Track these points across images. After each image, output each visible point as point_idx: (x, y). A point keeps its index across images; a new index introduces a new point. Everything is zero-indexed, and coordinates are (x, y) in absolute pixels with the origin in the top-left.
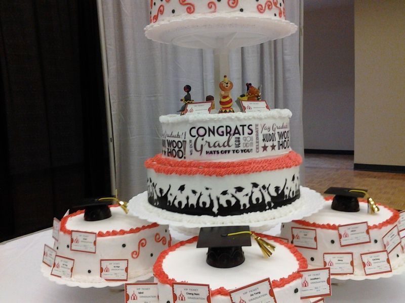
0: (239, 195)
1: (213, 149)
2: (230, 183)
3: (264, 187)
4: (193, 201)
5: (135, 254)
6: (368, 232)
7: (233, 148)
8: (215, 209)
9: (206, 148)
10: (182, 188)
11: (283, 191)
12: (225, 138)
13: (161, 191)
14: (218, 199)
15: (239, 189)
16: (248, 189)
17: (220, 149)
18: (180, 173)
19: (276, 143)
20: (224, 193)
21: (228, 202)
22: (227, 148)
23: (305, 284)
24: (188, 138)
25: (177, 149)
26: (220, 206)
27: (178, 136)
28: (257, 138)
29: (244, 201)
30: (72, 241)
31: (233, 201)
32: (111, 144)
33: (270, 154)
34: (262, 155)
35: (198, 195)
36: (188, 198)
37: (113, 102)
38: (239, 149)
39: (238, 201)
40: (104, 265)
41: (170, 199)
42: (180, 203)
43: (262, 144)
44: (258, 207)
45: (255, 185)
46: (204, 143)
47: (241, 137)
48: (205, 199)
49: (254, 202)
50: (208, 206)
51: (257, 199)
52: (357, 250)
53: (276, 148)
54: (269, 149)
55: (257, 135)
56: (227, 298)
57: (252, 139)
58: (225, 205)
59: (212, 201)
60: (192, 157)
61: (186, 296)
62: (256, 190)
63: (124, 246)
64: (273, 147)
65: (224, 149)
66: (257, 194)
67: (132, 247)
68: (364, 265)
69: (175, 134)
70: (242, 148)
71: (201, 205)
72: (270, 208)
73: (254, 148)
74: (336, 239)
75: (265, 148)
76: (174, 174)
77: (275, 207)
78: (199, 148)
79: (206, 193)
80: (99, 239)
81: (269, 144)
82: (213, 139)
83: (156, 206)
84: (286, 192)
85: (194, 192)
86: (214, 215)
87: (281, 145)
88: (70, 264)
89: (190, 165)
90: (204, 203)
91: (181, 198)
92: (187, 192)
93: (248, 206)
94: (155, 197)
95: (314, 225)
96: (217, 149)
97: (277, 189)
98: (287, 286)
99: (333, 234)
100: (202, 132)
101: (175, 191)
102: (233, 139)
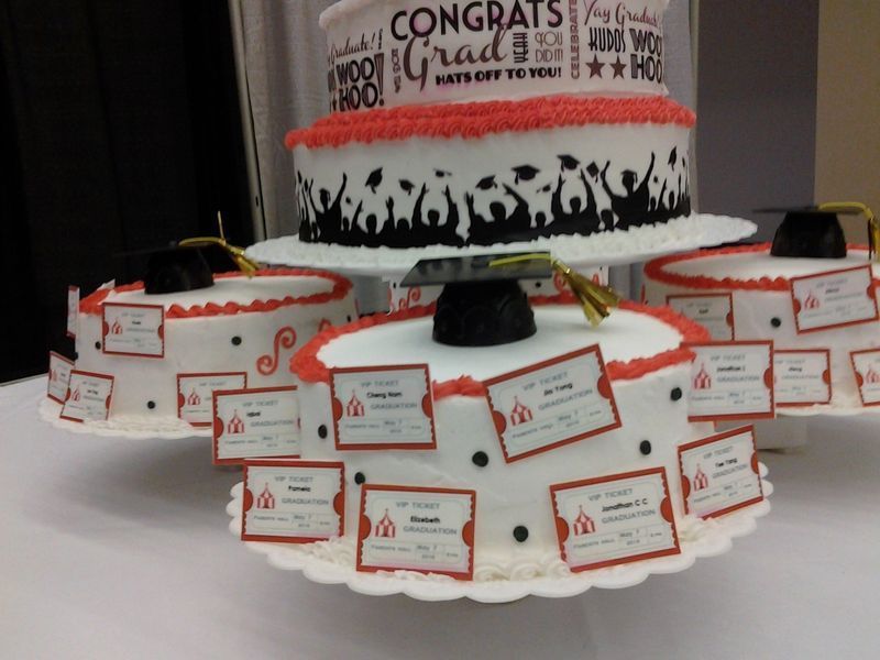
0: (526, 189)
1: (454, 69)
2: (500, 154)
3: (593, 169)
4: (404, 211)
5: (267, 364)
6: (871, 294)
7: (509, 63)
8: (463, 229)
9: (436, 68)
10: (375, 179)
11: (644, 185)
12: (486, 36)
13: (324, 194)
14: (470, 201)
15: (526, 173)
16: (549, 173)
17: (472, 69)
18: (368, 137)
19: (625, 59)
20: (486, 183)
21: (497, 208)
22: (492, 65)
23: (702, 382)
24: (389, 42)
25: (361, 83)
27: (364, 46)
28: (575, 38)
29: (539, 204)
30: (106, 329)
31: (510, 206)
33: (608, 85)
34: (586, 86)
35: (416, 192)
36: (390, 204)
37: (259, 113)
38: (526, 66)
39: (522, 206)
40: (188, 387)
41: (347, 212)
42: (372, 220)
43: (587, 55)
45: (569, 162)
46: (429, 52)
47: (531, 32)
48: (435, 202)
49: (567, 209)
50: (442, 220)
51: (575, 202)
52: (839, 343)
53: (627, 71)
54: (607, 71)
55: (574, 29)
56: (476, 403)
57: (558, 39)
58: (488, 217)
59: (453, 208)
60: (400, 95)
61: (367, 403)
62: (571, 177)
63: (237, 341)
64: (618, 68)
65: (484, 67)
66: (573, 188)
67: (258, 343)
68: (860, 380)
69: (355, 42)
70: (532, 62)
71: (425, 219)
72: (610, 227)
73: (566, 65)
74: (785, 314)
75: (596, 68)
76: (352, 144)
78: (416, 69)
79: (437, 186)
80: (170, 323)
81: (607, 58)
82: (452, 40)
84: (654, 190)
85: (406, 185)
87: (640, 68)
88: (103, 388)
89: (394, 114)
90: (434, 215)
91: (375, 205)
92: (390, 186)
93: (550, 218)
95: (727, 283)
96: (466, 67)
97: (628, 178)
98: (650, 377)
99: (778, 302)
100: (423, 22)
101: (357, 190)
102: (508, 39)
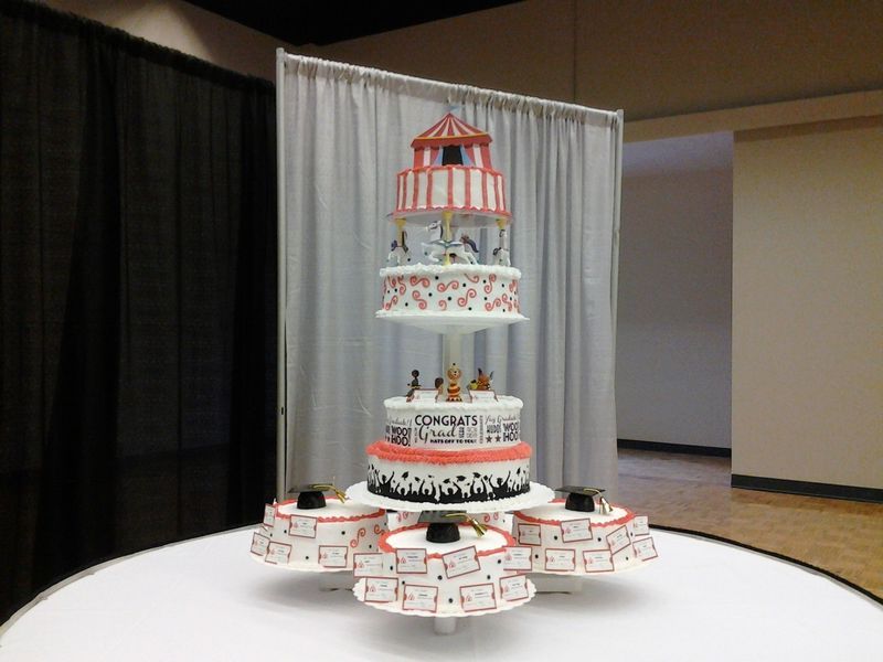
0: (460, 484)
1: (437, 438)
2: (452, 472)
3: (486, 478)
4: (416, 488)
5: (354, 543)
6: (590, 529)
7: (457, 437)
8: (437, 497)
9: (431, 437)
10: (405, 475)
11: (506, 483)
12: (450, 428)
13: (384, 477)
14: (440, 487)
15: (461, 478)
16: (470, 478)
17: (444, 439)
18: (404, 460)
19: (501, 435)
20: (447, 481)
21: (450, 490)
22: (451, 438)
23: (509, 558)
24: (414, 425)
25: (401, 436)
26: (442, 493)
27: (404, 423)
28: (481, 429)
29: (466, 490)
30: (291, 525)
31: (455, 490)
32: (282, 418)
33: (494, 445)
34: (486, 446)
35: (421, 482)
36: (411, 485)
37: (291, 349)
38: (463, 439)
39: (460, 490)
40: (323, 551)
41: (393, 486)
42: (403, 490)
43: (486, 435)
44: (480, 496)
45: (477, 475)
46: (428, 431)
47: (466, 427)
48: (427, 486)
49: (476, 492)
50: (430, 493)
51: (479, 489)
52: (579, 548)
53: (501, 439)
54: (494, 440)
55: (481, 426)
56: (440, 561)
57: (475, 430)
58: (447, 493)
59: (434, 489)
60: (416, 444)
61: (407, 560)
62: (478, 480)
63: (343, 533)
64: (498, 439)
65: (448, 438)
66: (478, 484)
67: (351, 535)
68: (585, 562)
69: (401, 420)
70: (465, 438)
71: (423, 492)
72: (492, 499)
73: (478, 439)
74: (559, 535)
75: (489, 439)
76: (398, 462)
77: (497, 499)
78: (423, 436)
79: (428, 481)
80: (319, 524)
81: (494, 435)
82: (438, 428)
83: (379, 494)
84: (510, 485)
85: (417, 479)
86: (436, 502)
87: (507, 437)
88: (286, 550)
89: (414, 453)
90: (427, 491)
91: (405, 485)
92: (411, 479)
93: (469, 495)
94: (377, 485)
95: (539, 521)
96: (441, 438)
97: (499, 481)
98: (491, 556)
99: (556, 530)
100: (427, 420)
101: (398, 478)
102: (457, 429)
